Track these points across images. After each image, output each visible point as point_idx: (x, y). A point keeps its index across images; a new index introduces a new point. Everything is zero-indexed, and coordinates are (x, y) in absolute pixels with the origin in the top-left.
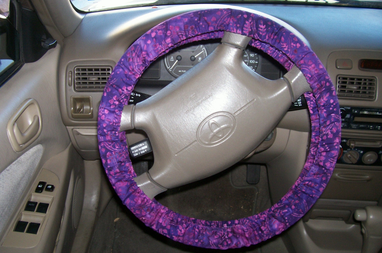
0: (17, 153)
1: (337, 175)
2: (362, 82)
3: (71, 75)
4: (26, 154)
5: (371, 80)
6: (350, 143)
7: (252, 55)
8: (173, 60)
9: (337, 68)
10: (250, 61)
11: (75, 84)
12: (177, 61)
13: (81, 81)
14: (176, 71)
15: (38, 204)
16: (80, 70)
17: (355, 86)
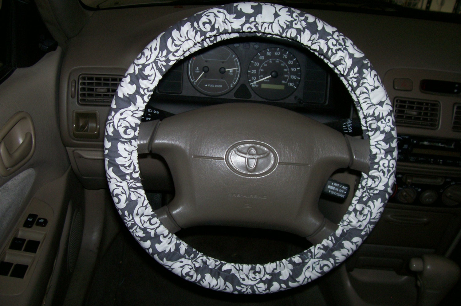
0: (3, 177)
1: (389, 216)
2: (424, 107)
3: (74, 84)
4: (13, 180)
5: (434, 105)
6: (406, 179)
7: (293, 69)
8: (198, 72)
9: (394, 89)
10: (291, 76)
11: (79, 96)
12: (203, 72)
13: (87, 92)
14: (202, 85)
15: (26, 242)
16: (86, 79)
17: (414, 112)
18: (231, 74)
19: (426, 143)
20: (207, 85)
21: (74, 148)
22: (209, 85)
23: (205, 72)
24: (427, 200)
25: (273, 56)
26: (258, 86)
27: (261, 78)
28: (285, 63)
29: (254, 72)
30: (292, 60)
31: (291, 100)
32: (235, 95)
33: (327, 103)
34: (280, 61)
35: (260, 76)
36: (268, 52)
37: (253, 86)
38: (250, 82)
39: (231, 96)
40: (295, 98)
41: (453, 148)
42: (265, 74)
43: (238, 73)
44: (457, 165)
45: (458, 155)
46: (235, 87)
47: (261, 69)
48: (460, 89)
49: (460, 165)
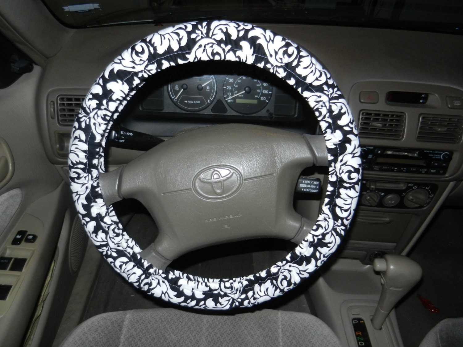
2: (389, 118)
3: (53, 106)
5: (400, 116)
6: (370, 186)
7: (265, 85)
8: (178, 89)
9: (360, 101)
10: (263, 91)
12: (182, 90)
13: (67, 113)
14: (182, 101)
15: (13, 260)
16: (65, 100)
17: (379, 124)
18: (208, 90)
19: (389, 153)
20: (186, 102)
21: (62, 166)
22: (188, 102)
23: (184, 90)
24: (390, 202)
26: (233, 101)
27: (236, 94)
29: (229, 88)
31: (263, 113)
32: (213, 110)
33: (296, 115)
35: (235, 91)
37: (229, 101)
38: (225, 98)
39: (209, 111)
40: (268, 111)
41: (417, 156)
42: (239, 90)
43: (215, 89)
44: (421, 173)
45: (422, 163)
46: (212, 102)
47: (235, 85)
48: (426, 99)
49: (423, 172)
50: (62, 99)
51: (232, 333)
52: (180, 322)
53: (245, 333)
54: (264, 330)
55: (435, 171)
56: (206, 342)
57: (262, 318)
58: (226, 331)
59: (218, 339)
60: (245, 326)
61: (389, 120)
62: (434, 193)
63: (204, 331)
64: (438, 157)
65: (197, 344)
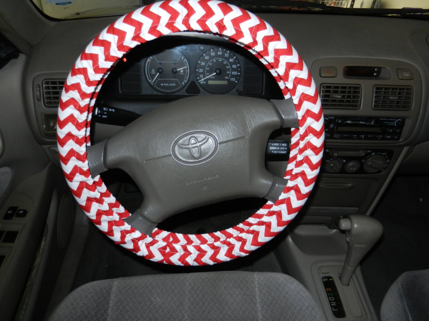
2: (347, 90)
3: (38, 89)
5: (356, 88)
6: (333, 153)
7: (234, 66)
8: (154, 73)
9: (321, 76)
10: (232, 72)
11: (45, 99)
12: (158, 74)
13: (52, 96)
14: (158, 84)
15: (5, 233)
16: (50, 83)
17: (338, 95)
18: (182, 73)
19: (349, 122)
20: (162, 85)
21: (48, 146)
22: (164, 85)
23: (160, 73)
24: (351, 169)
25: (217, 56)
26: (205, 83)
27: (208, 76)
28: (227, 61)
29: (201, 70)
30: (233, 58)
31: (233, 92)
32: (187, 91)
33: (263, 94)
34: (222, 60)
35: (206, 74)
36: (212, 52)
37: (201, 83)
38: (198, 80)
39: (183, 92)
40: (237, 90)
41: (373, 124)
42: (211, 72)
43: (188, 72)
44: (377, 139)
45: (378, 130)
46: (186, 84)
47: (207, 68)
48: (379, 72)
49: (380, 138)
50: (47, 83)
51: (213, 293)
52: (164, 286)
53: (224, 293)
54: (242, 289)
55: (390, 137)
56: (189, 303)
57: (240, 279)
58: (207, 292)
59: (200, 300)
60: (225, 287)
61: (347, 92)
62: (390, 158)
63: (187, 293)
64: (392, 124)
65: (181, 305)
